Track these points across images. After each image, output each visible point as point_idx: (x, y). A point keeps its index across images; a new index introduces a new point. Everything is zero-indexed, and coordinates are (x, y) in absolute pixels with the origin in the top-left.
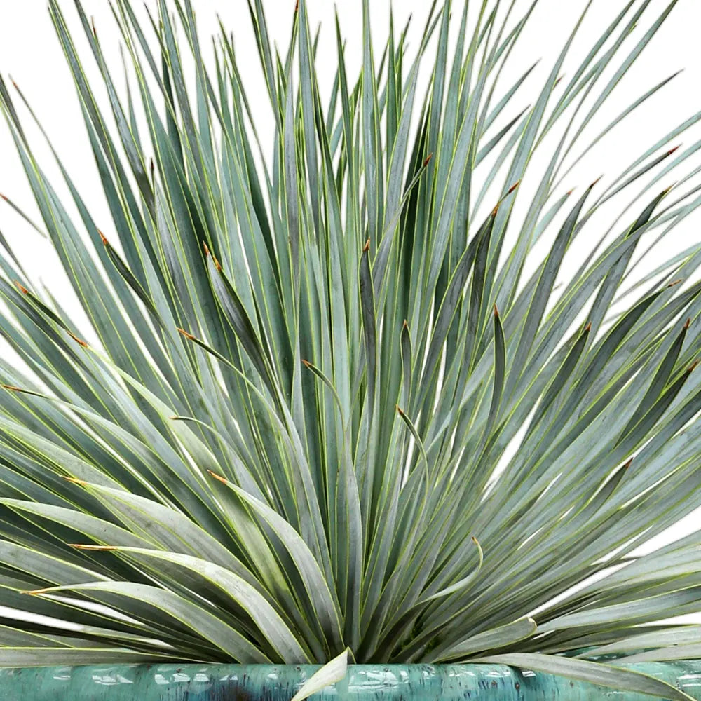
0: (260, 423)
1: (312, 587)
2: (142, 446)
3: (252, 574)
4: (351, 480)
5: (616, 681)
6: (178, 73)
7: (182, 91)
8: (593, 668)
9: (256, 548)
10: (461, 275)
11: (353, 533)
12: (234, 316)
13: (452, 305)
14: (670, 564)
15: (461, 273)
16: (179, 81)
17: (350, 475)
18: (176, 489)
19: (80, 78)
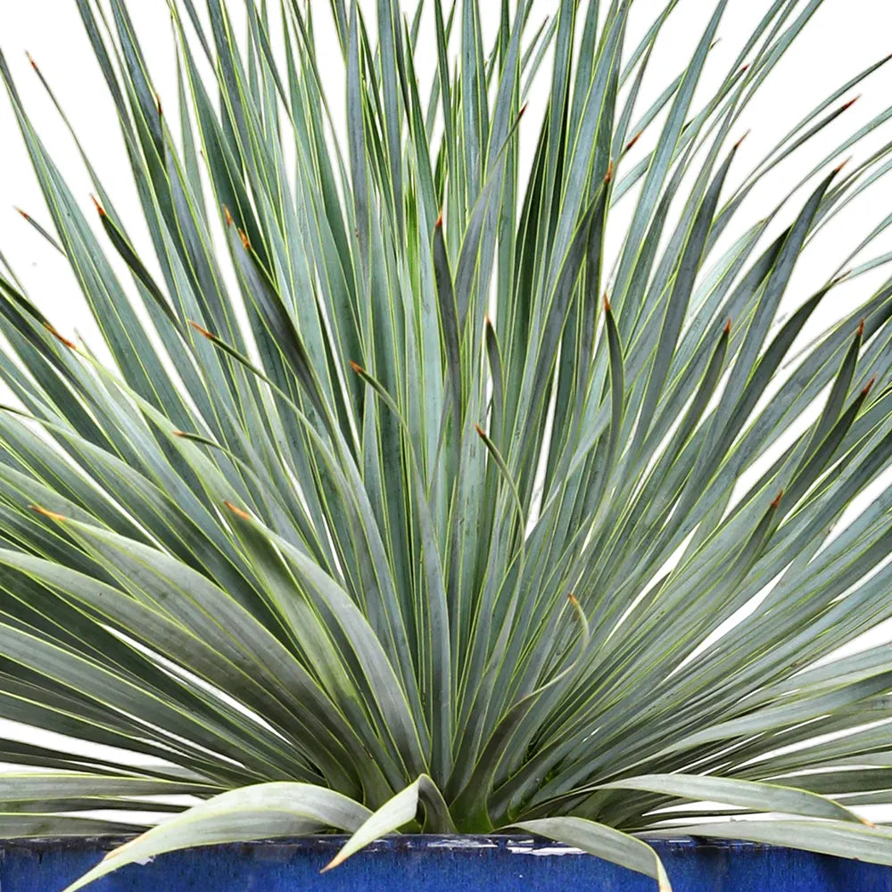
0: (326, 485)
1: (376, 680)
2: (154, 490)
3: (302, 667)
4: (429, 544)
5: (766, 802)
6: (218, 17)
7: (222, 41)
8: (741, 787)
9: (307, 634)
10: (571, 270)
11: (436, 617)
12: (272, 317)
13: (561, 312)
14: (852, 668)
15: (571, 267)
16: (219, 29)
17: (428, 536)
18: (202, 553)
19: (90, 22)
